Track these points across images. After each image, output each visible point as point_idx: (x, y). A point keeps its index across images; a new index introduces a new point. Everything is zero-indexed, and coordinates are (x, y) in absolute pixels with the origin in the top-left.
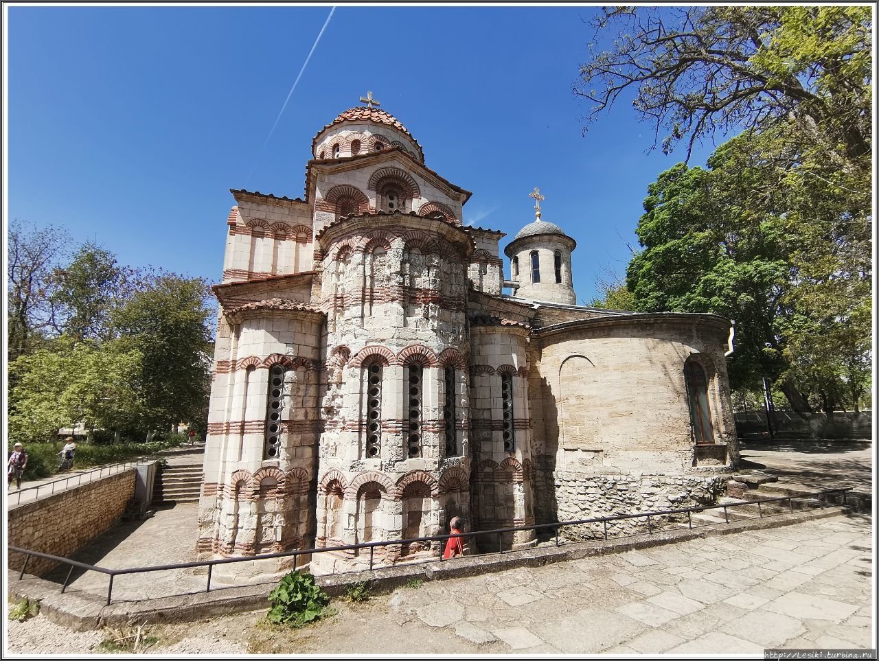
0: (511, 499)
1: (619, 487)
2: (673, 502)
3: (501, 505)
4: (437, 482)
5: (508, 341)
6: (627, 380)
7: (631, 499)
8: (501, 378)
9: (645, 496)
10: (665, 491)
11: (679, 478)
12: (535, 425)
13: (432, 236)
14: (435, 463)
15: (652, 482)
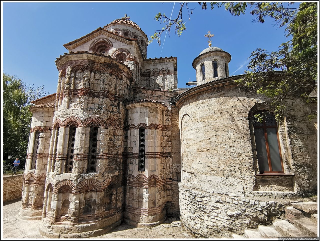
0: (140, 197)
1: (197, 199)
2: (231, 216)
3: (135, 200)
4: (75, 186)
5: (143, 110)
6: (207, 127)
7: (204, 209)
8: (138, 130)
9: (212, 208)
10: (225, 207)
11: (236, 199)
12: (174, 155)
13: (85, 62)
14: (75, 176)
15: (217, 199)
